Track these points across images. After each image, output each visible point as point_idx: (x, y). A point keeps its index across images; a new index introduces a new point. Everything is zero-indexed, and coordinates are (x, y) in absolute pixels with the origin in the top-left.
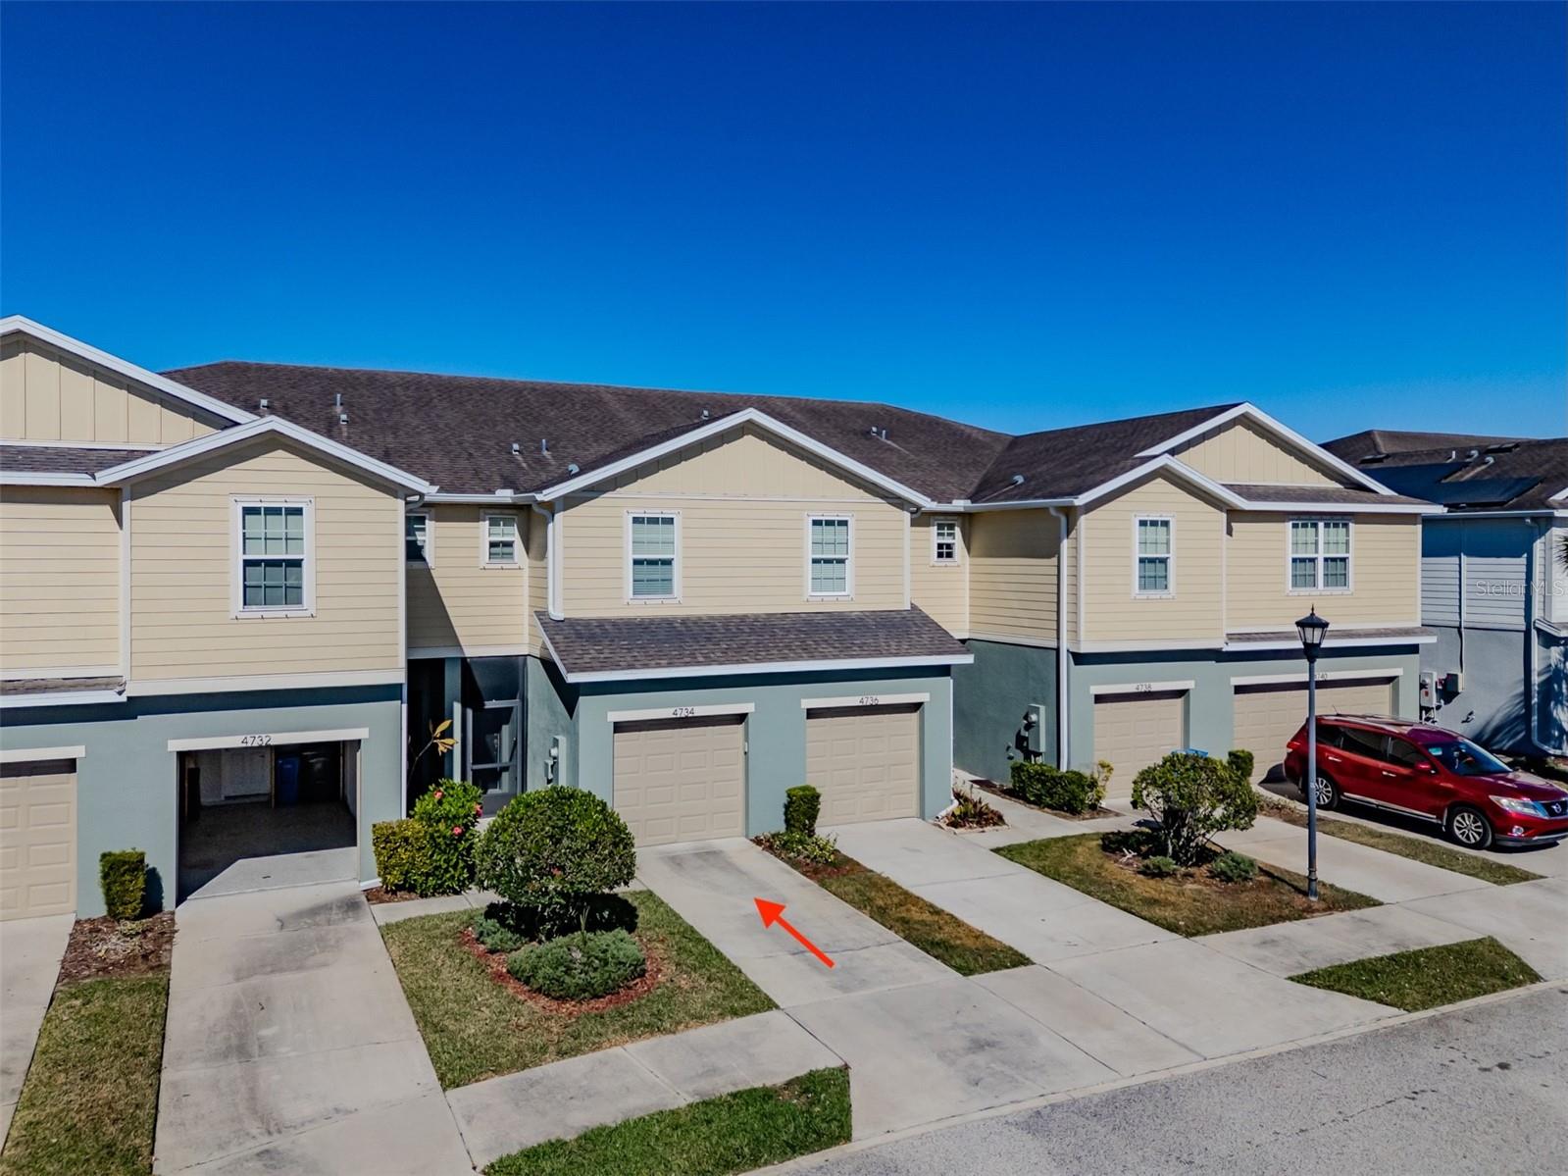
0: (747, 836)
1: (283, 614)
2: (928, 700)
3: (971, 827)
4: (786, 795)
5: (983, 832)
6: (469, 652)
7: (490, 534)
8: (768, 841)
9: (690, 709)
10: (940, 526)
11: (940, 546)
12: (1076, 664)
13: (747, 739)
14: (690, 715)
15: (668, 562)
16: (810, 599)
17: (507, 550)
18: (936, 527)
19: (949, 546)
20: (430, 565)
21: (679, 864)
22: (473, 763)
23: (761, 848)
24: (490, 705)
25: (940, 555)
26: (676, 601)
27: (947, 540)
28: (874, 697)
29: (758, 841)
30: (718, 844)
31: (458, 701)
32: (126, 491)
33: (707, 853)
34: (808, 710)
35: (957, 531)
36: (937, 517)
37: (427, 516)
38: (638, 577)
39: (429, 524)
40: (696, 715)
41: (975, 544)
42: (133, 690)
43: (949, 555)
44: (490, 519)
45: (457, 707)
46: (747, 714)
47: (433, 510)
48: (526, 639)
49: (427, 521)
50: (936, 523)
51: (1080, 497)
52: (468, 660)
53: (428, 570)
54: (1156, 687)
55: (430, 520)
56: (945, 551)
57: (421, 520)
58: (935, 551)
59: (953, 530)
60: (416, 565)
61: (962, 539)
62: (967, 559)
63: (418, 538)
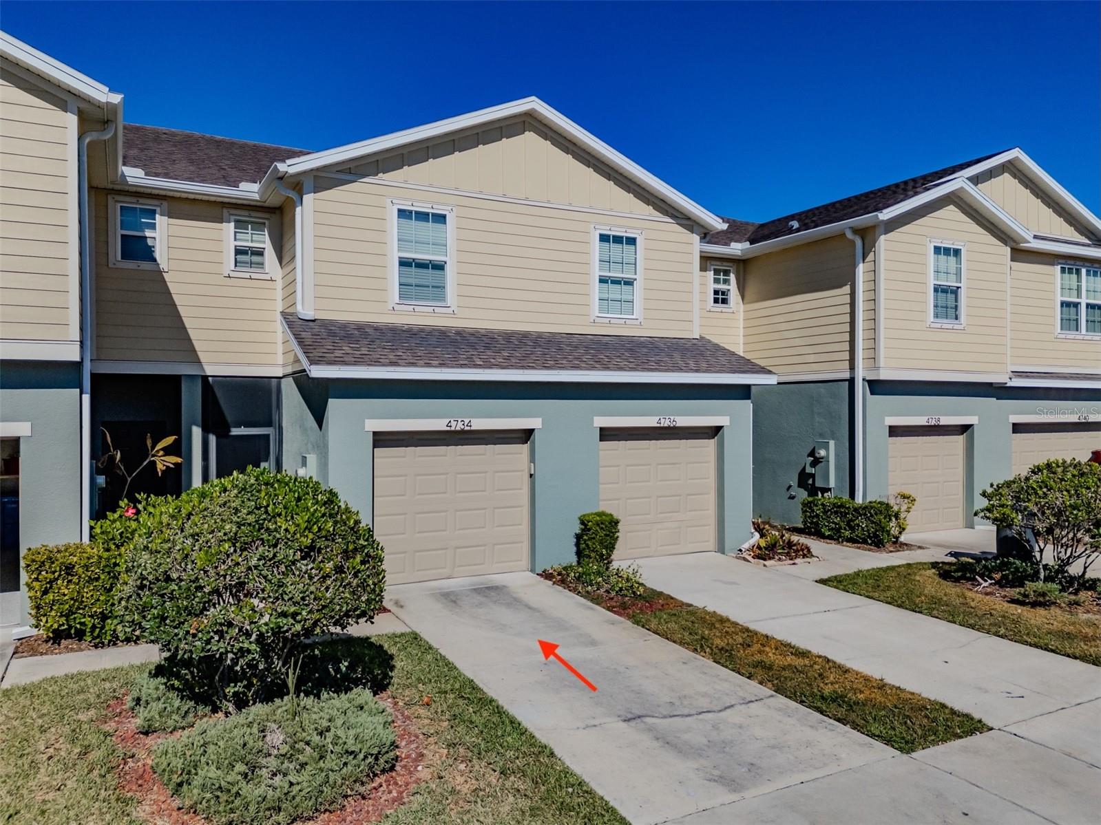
0: (532, 571)
2: (728, 424)
3: (780, 559)
4: (579, 522)
5: (794, 564)
6: (210, 370)
7: (235, 240)
8: (559, 574)
9: (467, 421)
10: (717, 272)
11: (716, 292)
12: (872, 393)
13: (532, 459)
14: (468, 428)
15: (439, 267)
16: (598, 320)
17: (256, 259)
18: (713, 272)
19: (724, 293)
20: (161, 267)
21: (455, 602)
23: (551, 583)
24: (235, 432)
25: (716, 301)
26: (449, 311)
27: (722, 287)
28: (672, 418)
29: (547, 575)
30: (499, 579)
31: (198, 425)
33: (487, 588)
34: (601, 429)
35: (732, 277)
36: (713, 263)
37: (158, 210)
38: (404, 281)
39: (160, 220)
40: (472, 428)
41: (751, 289)
43: (724, 301)
44: (237, 221)
45: (197, 432)
46: (533, 430)
47: (165, 204)
48: (280, 359)
49: (157, 216)
50: (712, 267)
51: (885, 211)
52: (210, 379)
53: (160, 273)
54: (945, 421)
55: (161, 215)
56: (721, 298)
57: (152, 214)
58: (712, 296)
59: (729, 276)
60: (146, 265)
61: (736, 286)
62: (742, 307)
63: (147, 234)
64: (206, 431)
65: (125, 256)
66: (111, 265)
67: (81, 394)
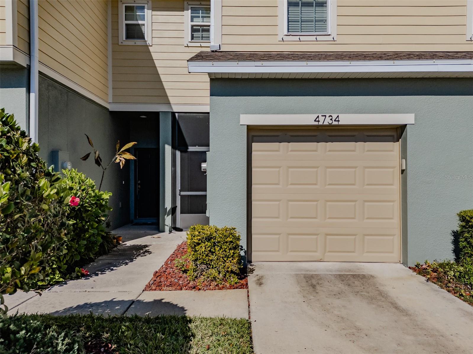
7: (192, 20)
9: (334, 116)
14: (336, 123)
15: (322, 4)
20: (148, 43)
22: (180, 191)
26: (330, 38)
31: (169, 144)
37: (146, 6)
38: (292, 17)
39: (148, 13)
44: (192, 9)
45: (168, 149)
46: (405, 125)
47: (150, 2)
49: (145, 10)
52: (177, 114)
53: (147, 46)
55: (148, 9)
60: (139, 42)
63: (140, 22)
64: (174, 147)
65: (128, 37)
66: (120, 44)
67: (29, 91)
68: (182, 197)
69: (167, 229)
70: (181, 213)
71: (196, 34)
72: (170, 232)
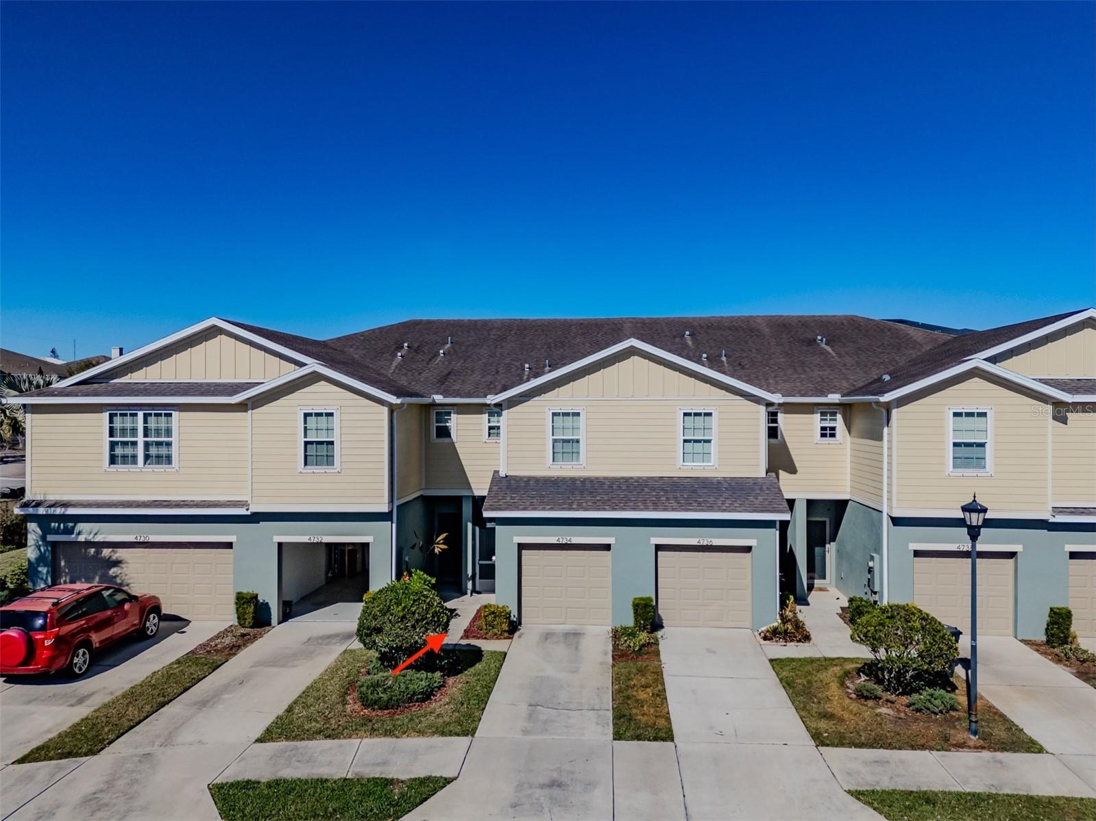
1: (323, 471)
2: (756, 545)
3: (777, 641)
6: (476, 493)
7: (489, 422)
9: (568, 538)
10: (823, 414)
11: (823, 429)
12: (894, 525)
13: (614, 561)
14: (569, 542)
15: (576, 441)
16: (681, 467)
17: (499, 431)
18: (819, 414)
19: (833, 429)
20: (454, 440)
22: (479, 560)
23: (611, 635)
24: (488, 526)
25: (823, 435)
26: (581, 467)
27: (832, 424)
28: (709, 540)
30: (587, 628)
31: (470, 522)
32: (250, 405)
33: (574, 633)
34: (656, 545)
35: (839, 417)
36: (820, 407)
37: (452, 411)
38: (554, 450)
39: (453, 416)
40: (572, 542)
41: (853, 427)
42: (255, 508)
43: (833, 435)
44: (487, 413)
45: (470, 525)
46: (610, 545)
47: (456, 407)
49: (452, 415)
50: (819, 411)
51: (886, 395)
52: (476, 497)
53: (453, 443)
55: (454, 413)
56: (827, 432)
57: (449, 414)
58: (819, 432)
59: (836, 416)
60: (446, 440)
61: (843, 423)
62: (849, 439)
63: (447, 424)
64: (474, 525)
65: (438, 436)
66: (431, 441)
67: (392, 523)
68: (480, 565)
69: (469, 592)
70: (480, 578)
71: (491, 431)
72: (471, 595)
